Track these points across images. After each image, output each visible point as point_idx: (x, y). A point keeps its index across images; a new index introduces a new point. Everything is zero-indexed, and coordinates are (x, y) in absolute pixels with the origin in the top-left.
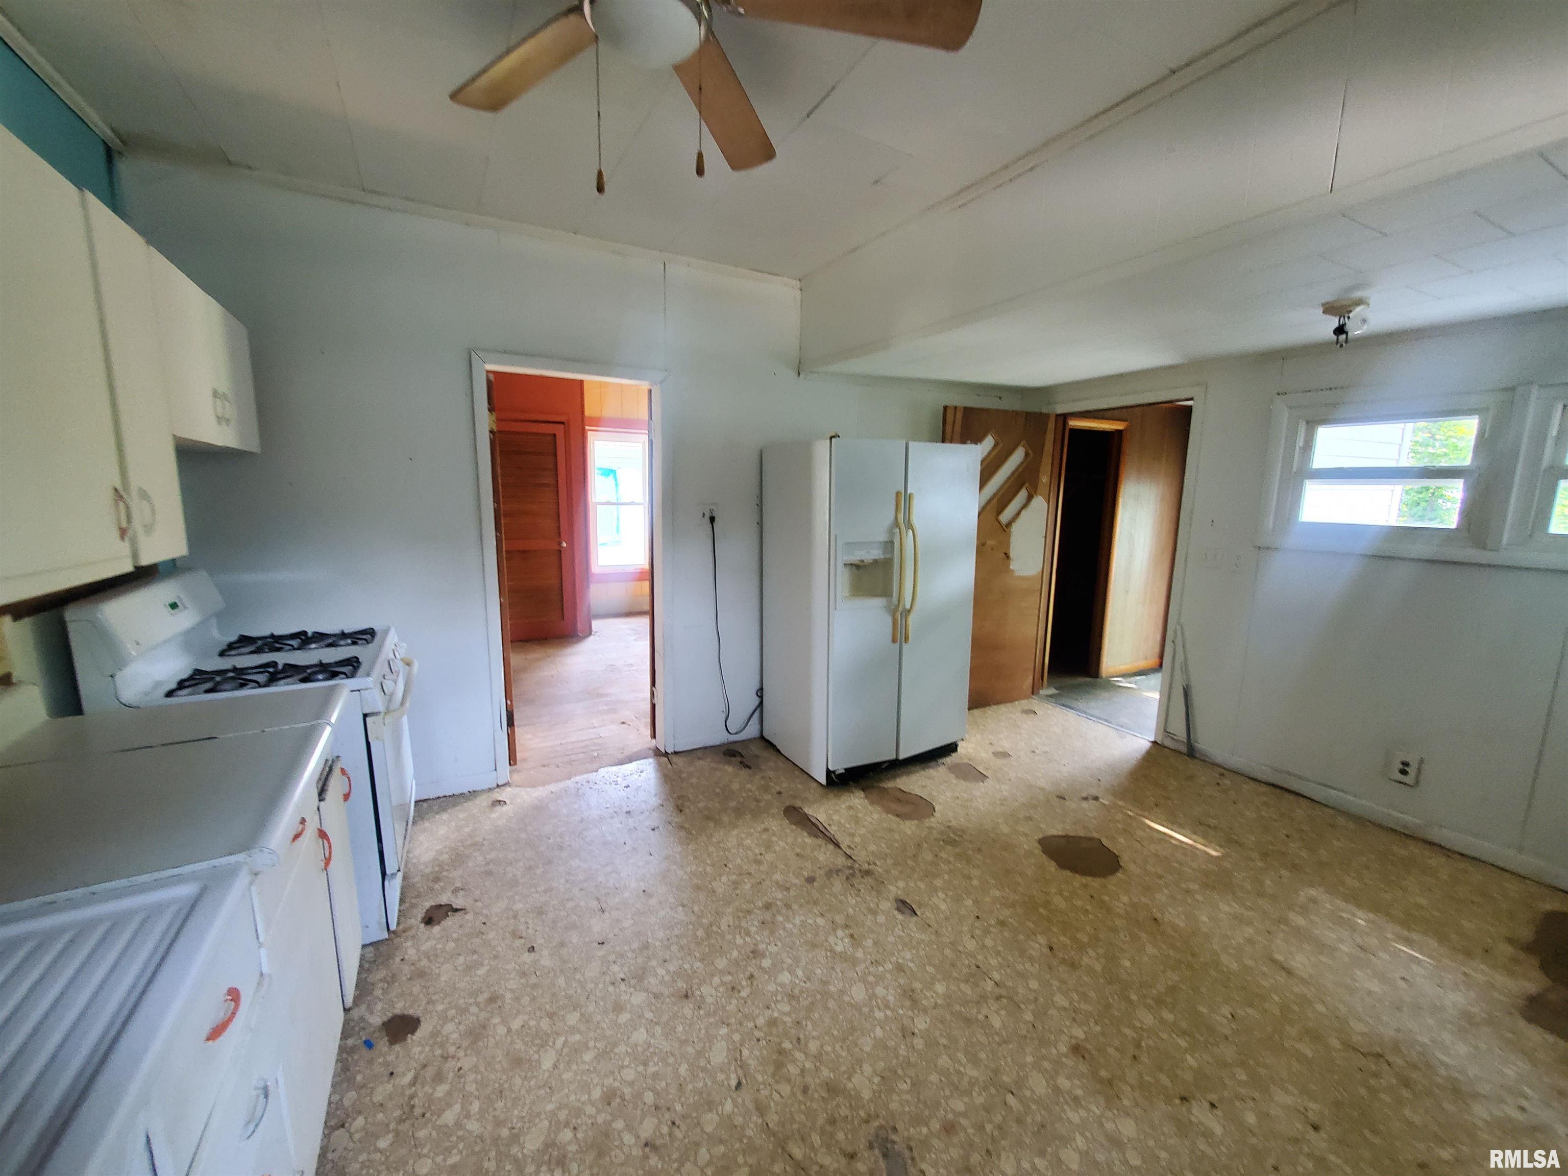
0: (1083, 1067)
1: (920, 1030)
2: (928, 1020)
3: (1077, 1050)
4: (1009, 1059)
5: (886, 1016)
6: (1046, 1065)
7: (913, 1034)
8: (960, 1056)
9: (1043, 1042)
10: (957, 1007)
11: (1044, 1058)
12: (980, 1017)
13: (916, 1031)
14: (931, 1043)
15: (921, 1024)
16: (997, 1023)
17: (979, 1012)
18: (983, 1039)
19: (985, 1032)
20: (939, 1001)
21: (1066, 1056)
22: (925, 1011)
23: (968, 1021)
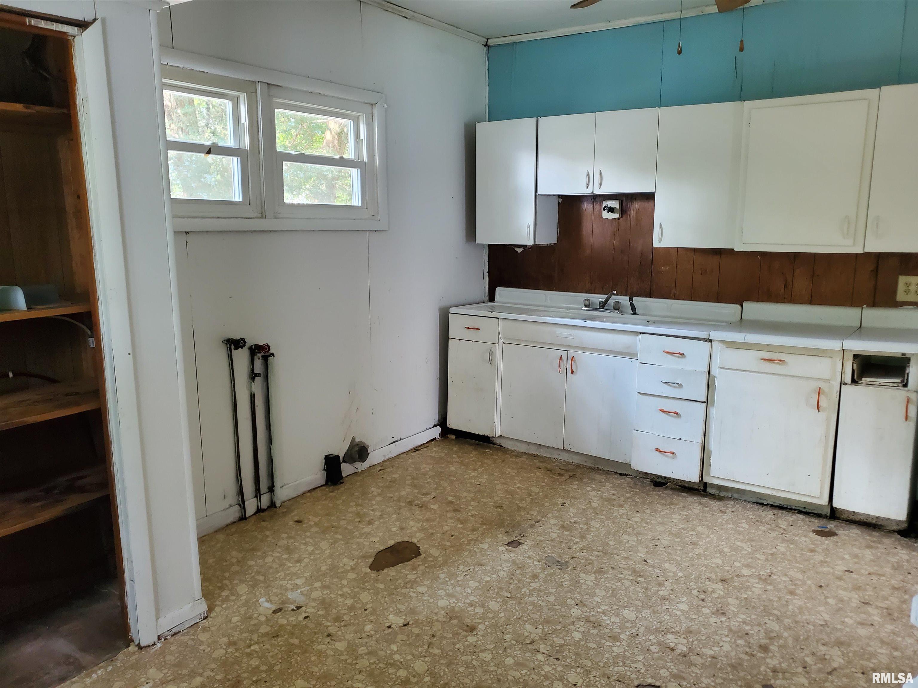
0: (468, 621)
1: (574, 607)
2: (573, 615)
3: (472, 629)
4: (514, 611)
5: (600, 608)
6: (491, 615)
7: (577, 605)
8: (543, 604)
9: (495, 626)
10: (559, 627)
11: (492, 618)
12: (541, 627)
13: (576, 607)
14: (564, 603)
15: (576, 611)
16: (528, 627)
17: (543, 629)
18: (532, 615)
19: (534, 619)
20: (572, 627)
21: (479, 624)
22: (579, 619)
23: (547, 622)
